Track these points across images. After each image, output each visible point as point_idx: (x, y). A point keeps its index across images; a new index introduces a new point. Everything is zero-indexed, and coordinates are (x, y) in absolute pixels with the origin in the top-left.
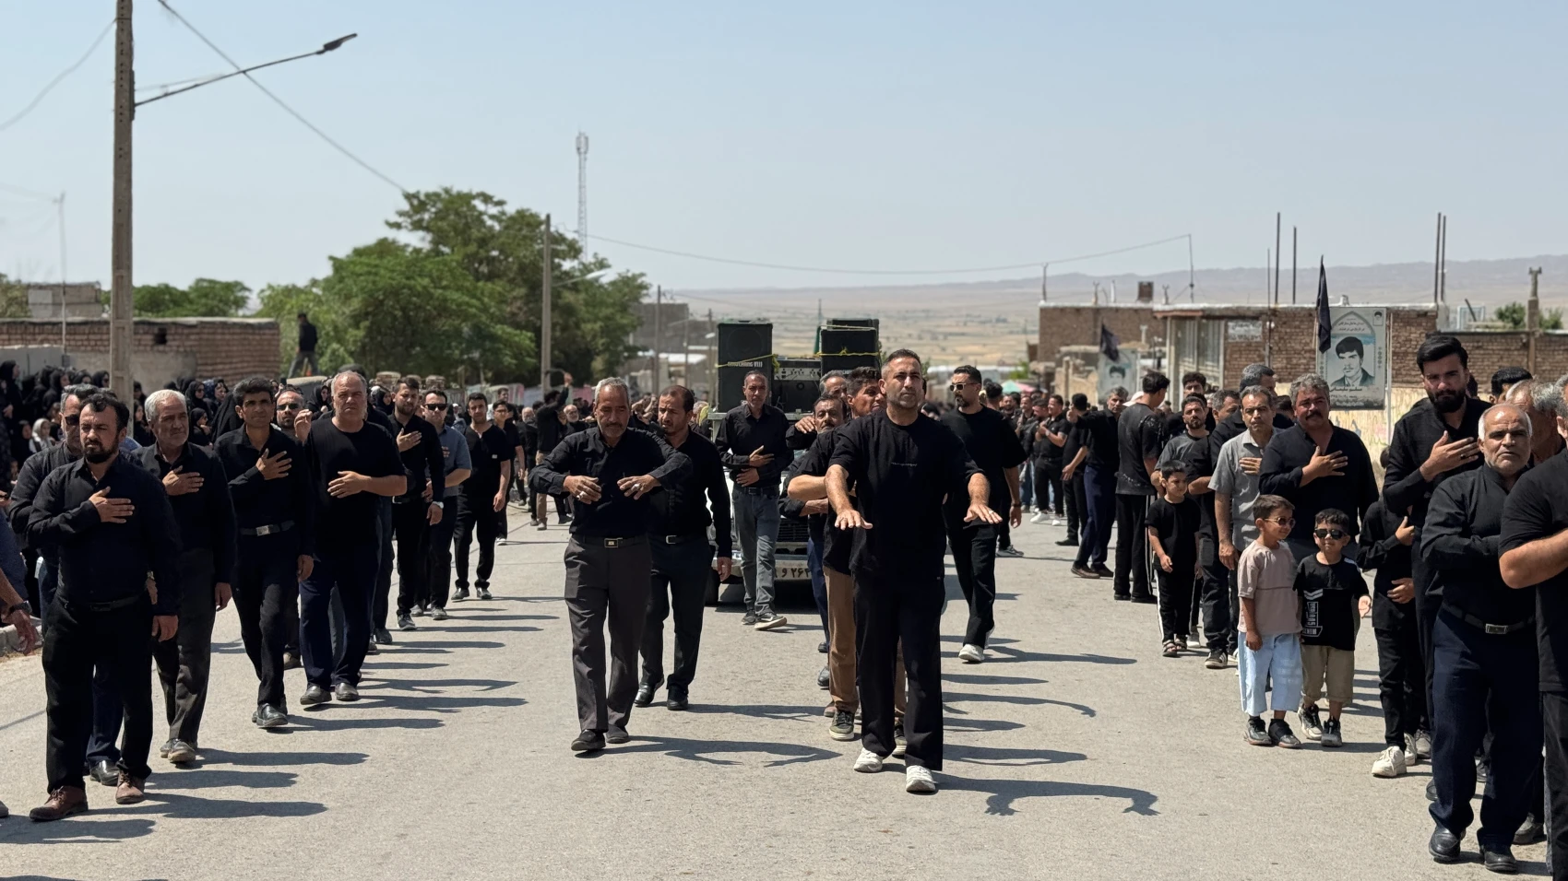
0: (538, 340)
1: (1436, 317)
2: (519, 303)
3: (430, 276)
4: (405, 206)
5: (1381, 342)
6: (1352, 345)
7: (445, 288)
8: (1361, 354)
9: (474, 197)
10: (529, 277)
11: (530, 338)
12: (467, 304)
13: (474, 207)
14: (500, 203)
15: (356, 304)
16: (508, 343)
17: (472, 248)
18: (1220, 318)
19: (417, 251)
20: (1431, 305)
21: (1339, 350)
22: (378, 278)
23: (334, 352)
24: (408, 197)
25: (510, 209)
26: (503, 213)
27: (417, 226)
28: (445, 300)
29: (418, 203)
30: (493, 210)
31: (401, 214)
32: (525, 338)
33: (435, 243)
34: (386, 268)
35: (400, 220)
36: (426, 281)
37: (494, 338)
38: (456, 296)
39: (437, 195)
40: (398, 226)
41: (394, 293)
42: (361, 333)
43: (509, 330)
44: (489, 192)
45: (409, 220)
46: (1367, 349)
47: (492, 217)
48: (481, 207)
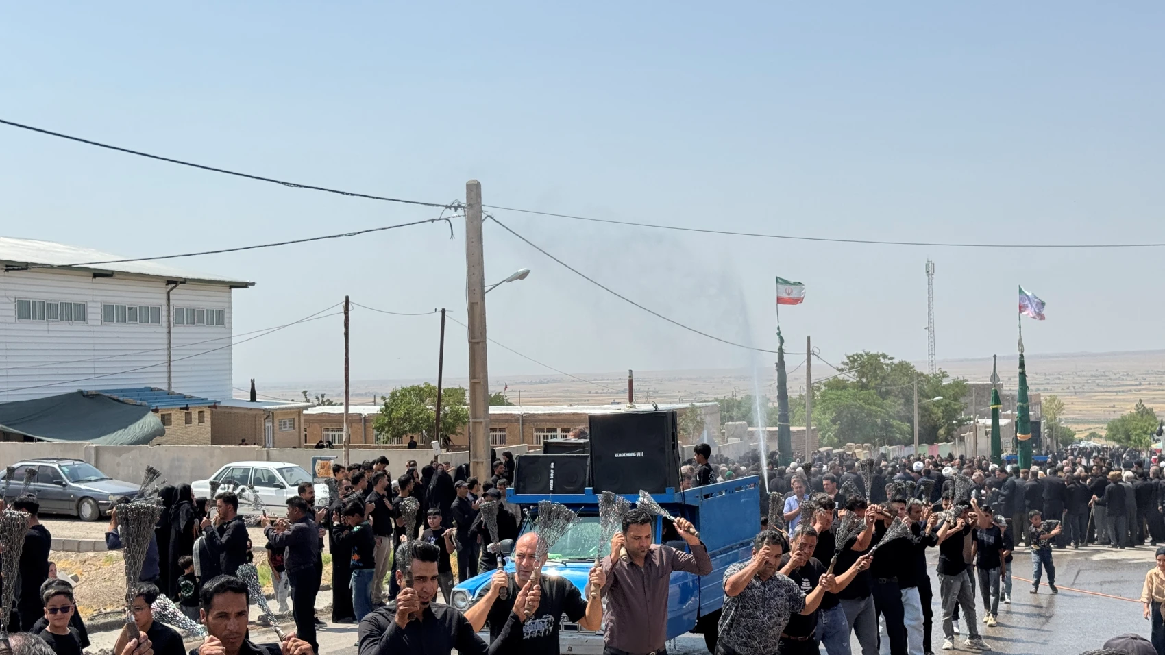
0: (912, 429)
2: (902, 407)
4: (846, 360)
7: (869, 404)
9: (879, 357)
11: (909, 427)
12: (881, 412)
13: (880, 360)
14: (892, 358)
15: (834, 414)
16: (898, 428)
17: (879, 381)
19: (852, 383)
22: (840, 401)
23: (829, 435)
24: (848, 357)
25: (896, 361)
26: (893, 363)
27: (851, 370)
28: (869, 410)
29: (853, 360)
30: (887, 361)
31: (844, 364)
32: (906, 426)
33: (861, 378)
34: (844, 397)
35: (843, 367)
37: (892, 426)
38: (873, 408)
39: (862, 355)
40: (843, 370)
41: (848, 408)
42: (837, 427)
43: (899, 423)
44: (886, 354)
45: (847, 367)
47: (887, 365)
48: (882, 360)
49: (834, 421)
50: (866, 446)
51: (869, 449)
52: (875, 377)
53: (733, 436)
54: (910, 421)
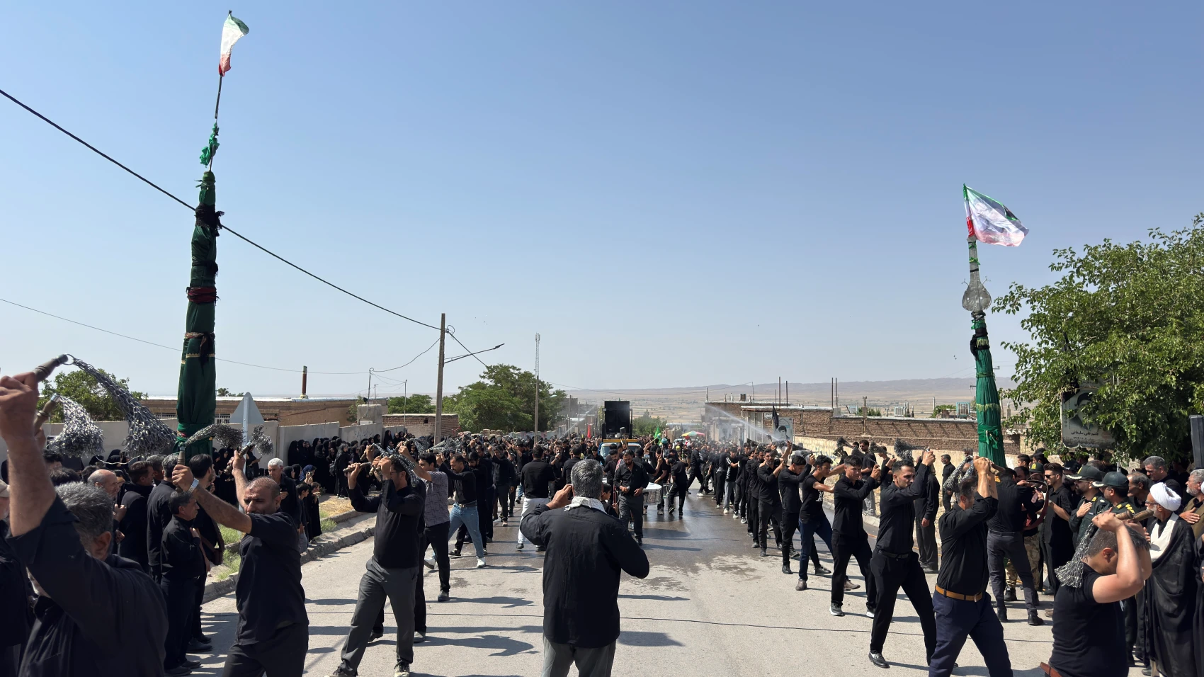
0: (533, 417)
1: (832, 412)
2: (525, 404)
3: (497, 396)
4: (486, 371)
5: (791, 428)
6: (783, 428)
7: (501, 399)
8: (786, 431)
9: (510, 367)
10: (529, 395)
11: (531, 417)
13: (510, 371)
14: (519, 369)
15: (475, 406)
16: (524, 418)
17: (511, 386)
18: (762, 411)
19: (490, 386)
20: (830, 408)
21: (780, 429)
22: (481, 397)
24: (487, 367)
25: (522, 372)
26: (520, 373)
27: (490, 377)
28: (502, 404)
29: (491, 369)
30: (516, 372)
31: (485, 373)
32: (529, 417)
33: (496, 384)
35: (484, 375)
36: (496, 398)
37: (519, 417)
38: (506, 403)
39: (497, 367)
40: (484, 377)
41: (487, 402)
42: (477, 416)
43: (523, 414)
44: (515, 366)
45: (487, 375)
46: (787, 429)
47: (516, 374)
48: (512, 370)
49: (475, 412)
50: (499, 432)
51: (501, 434)
52: (508, 382)
53: (366, 418)
54: (531, 412)
